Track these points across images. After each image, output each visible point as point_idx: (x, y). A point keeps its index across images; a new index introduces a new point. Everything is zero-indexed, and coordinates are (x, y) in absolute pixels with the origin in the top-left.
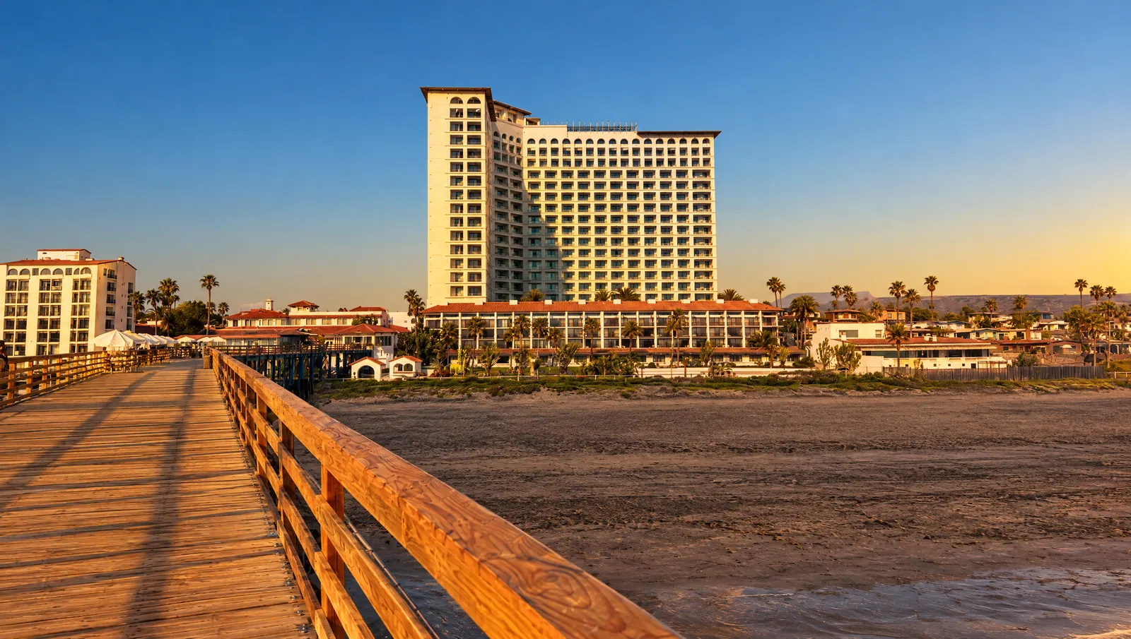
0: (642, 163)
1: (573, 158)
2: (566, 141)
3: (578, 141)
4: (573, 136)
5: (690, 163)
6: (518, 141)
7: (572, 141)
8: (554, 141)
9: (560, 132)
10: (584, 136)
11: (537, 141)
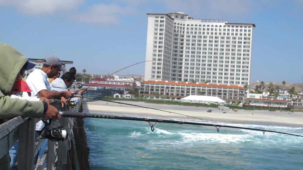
0: (226, 34)
1: (202, 31)
2: (200, 25)
3: (204, 26)
4: (202, 24)
5: (243, 35)
6: (184, 25)
7: (202, 25)
8: (196, 25)
9: (198, 22)
10: (206, 24)
11: (190, 25)
